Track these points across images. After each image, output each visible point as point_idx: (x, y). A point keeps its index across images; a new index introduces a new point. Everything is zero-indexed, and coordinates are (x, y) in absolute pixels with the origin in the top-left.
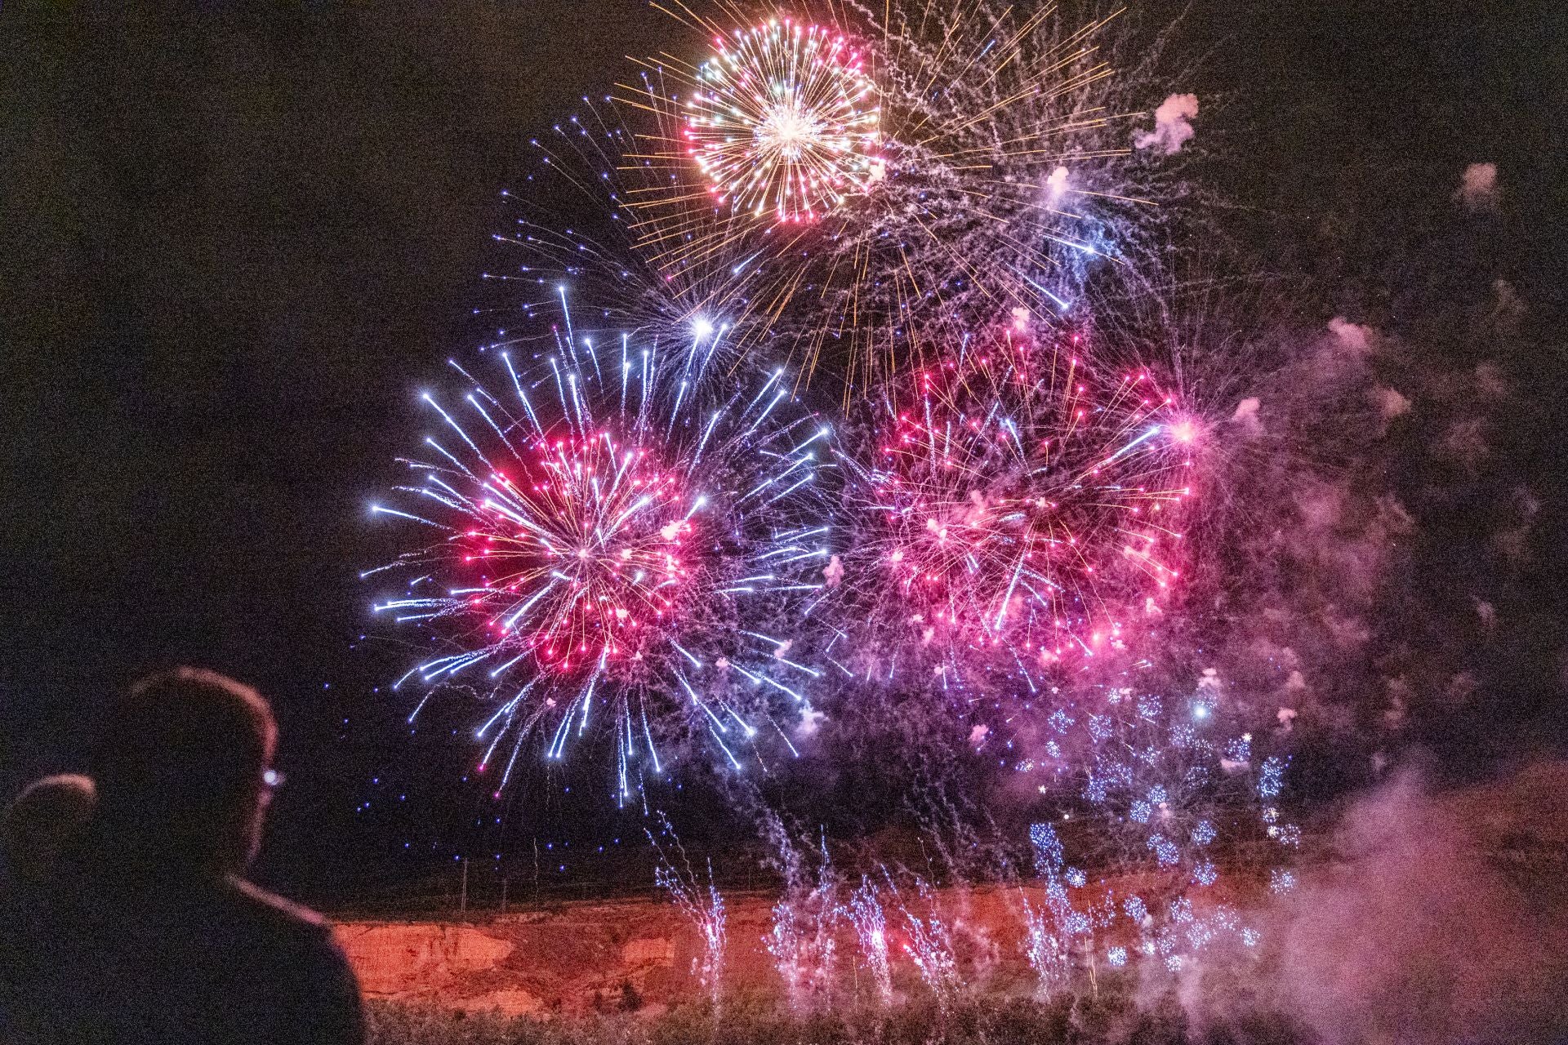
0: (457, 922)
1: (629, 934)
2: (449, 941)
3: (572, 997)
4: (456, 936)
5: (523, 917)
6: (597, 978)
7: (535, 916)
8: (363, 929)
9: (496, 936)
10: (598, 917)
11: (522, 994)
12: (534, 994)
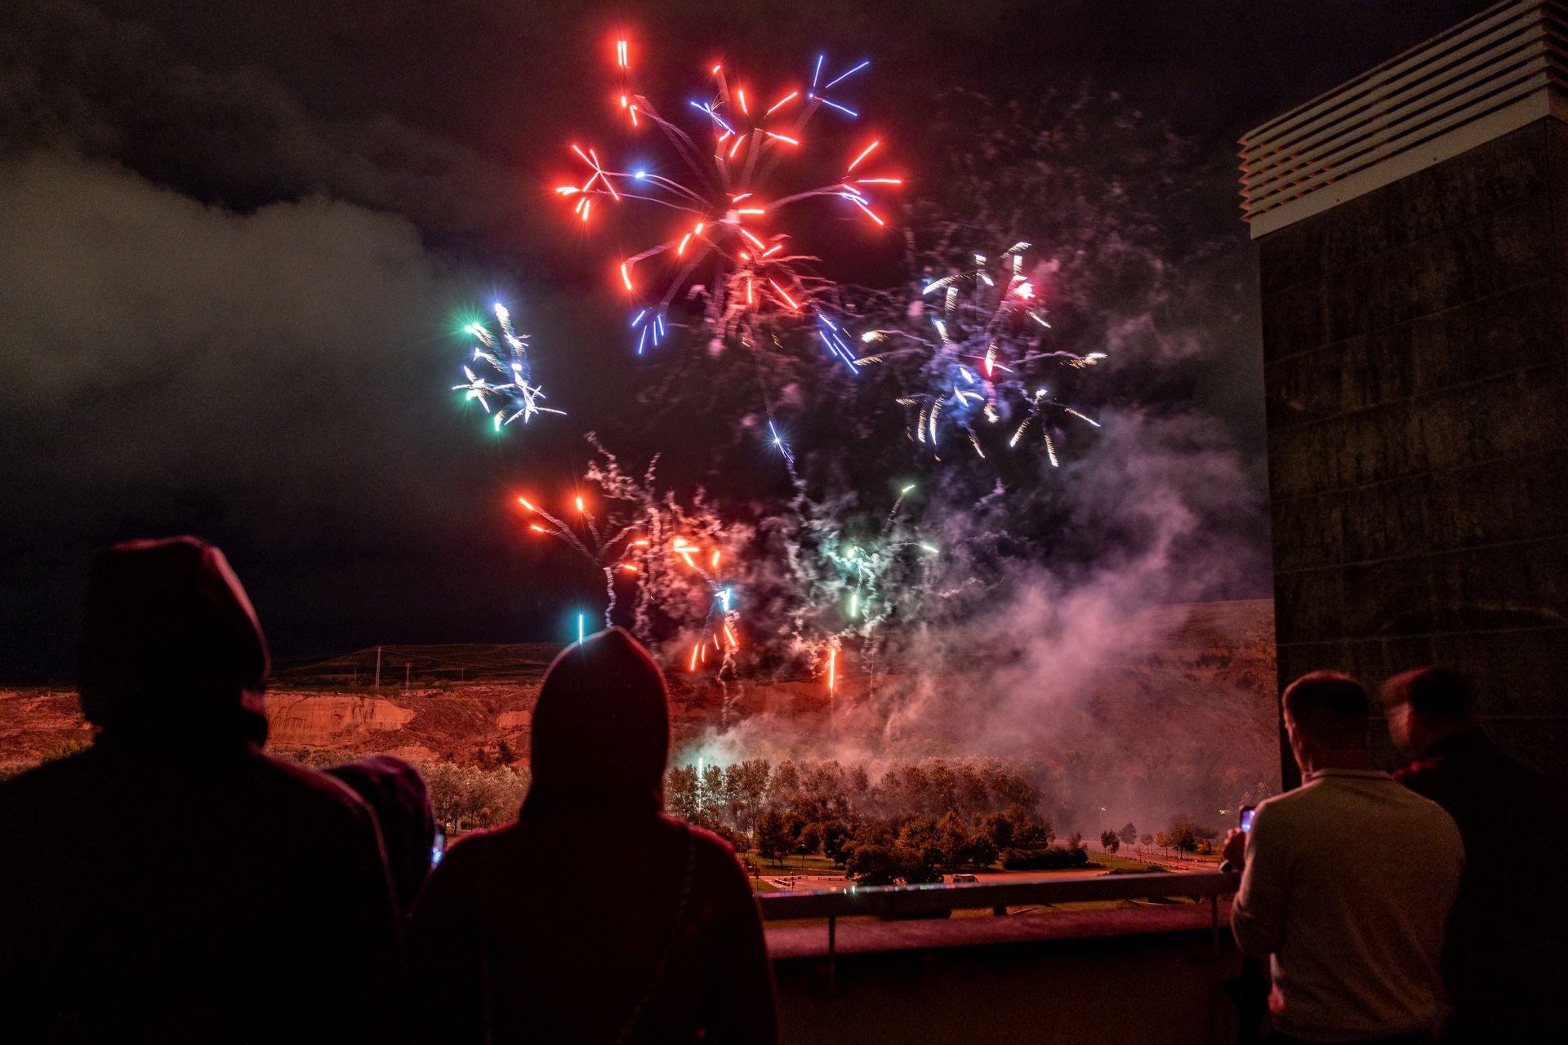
0: (372, 694)
1: (501, 706)
2: (367, 708)
3: (461, 752)
4: (373, 706)
5: (421, 693)
6: (480, 739)
7: (430, 692)
8: (301, 698)
9: (402, 706)
10: (478, 695)
11: (424, 749)
12: (432, 749)
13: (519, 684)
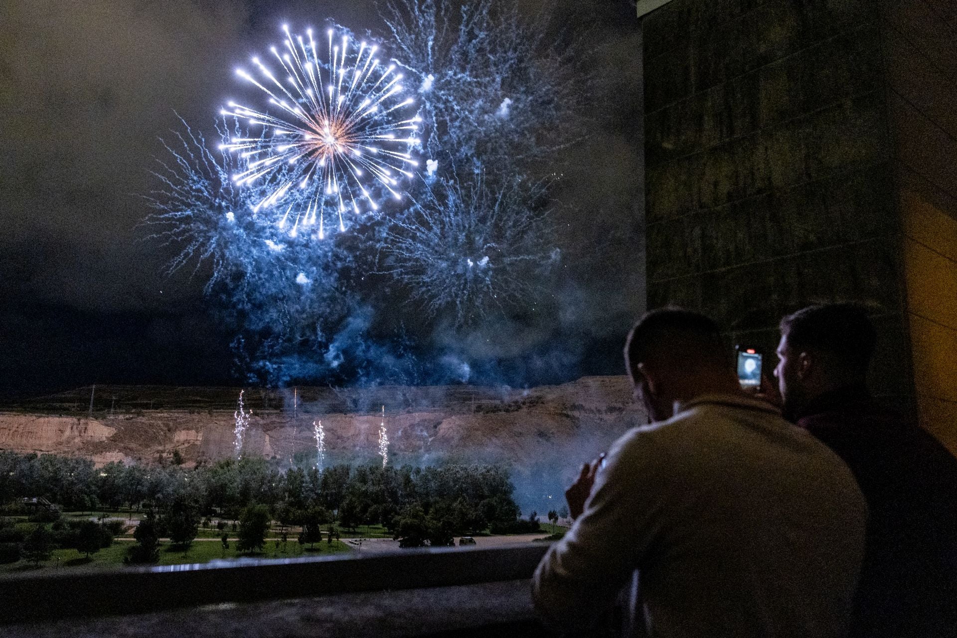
0: (87, 417)
1: (177, 427)
2: (82, 426)
3: (147, 457)
4: (87, 424)
5: (121, 417)
6: (160, 448)
7: (127, 416)
8: (35, 418)
9: (107, 425)
10: (160, 418)
11: (121, 454)
12: (127, 454)
13: (190, 413)
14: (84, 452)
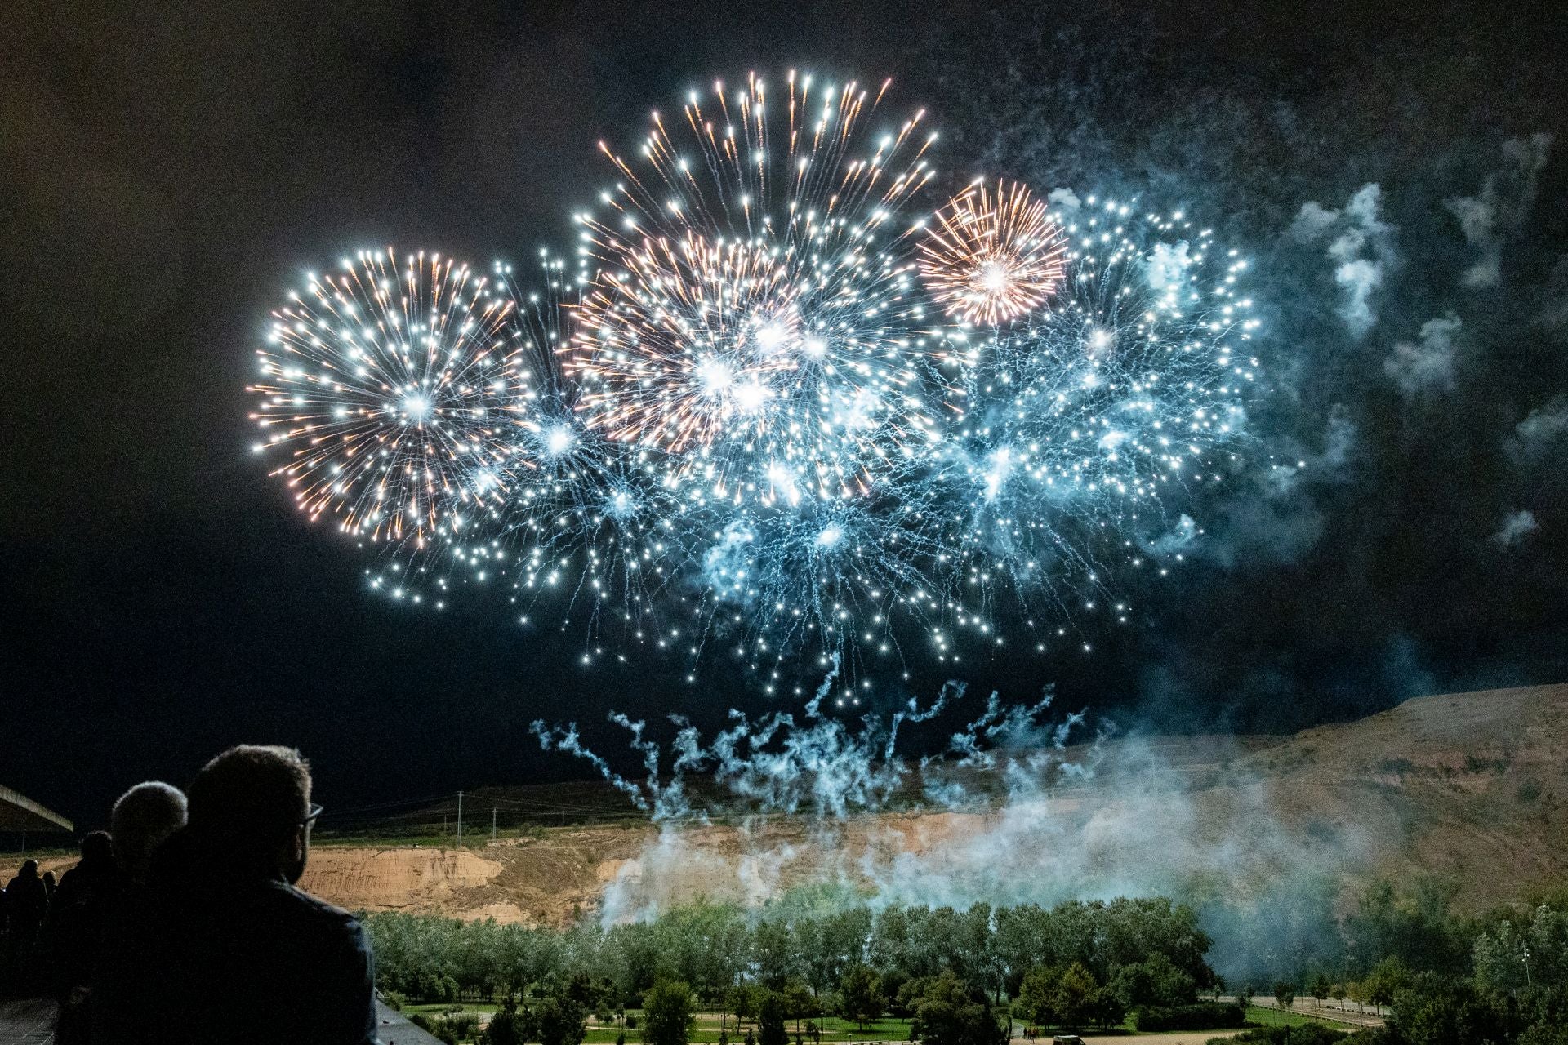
0: (454, 846)
1: (602, 855)
2: (448, 862)
3: (554, 909)
4: (454, 858)
5: (511, 842)
6: (576, 893)
7: (521, 840)
8: (376, 852)
9: (487, 858)
10: (576, 841)
11: (512, 907)
12: (522, 907)
13: (624, 828)
14: (454, 906)
